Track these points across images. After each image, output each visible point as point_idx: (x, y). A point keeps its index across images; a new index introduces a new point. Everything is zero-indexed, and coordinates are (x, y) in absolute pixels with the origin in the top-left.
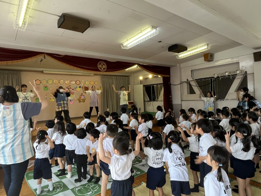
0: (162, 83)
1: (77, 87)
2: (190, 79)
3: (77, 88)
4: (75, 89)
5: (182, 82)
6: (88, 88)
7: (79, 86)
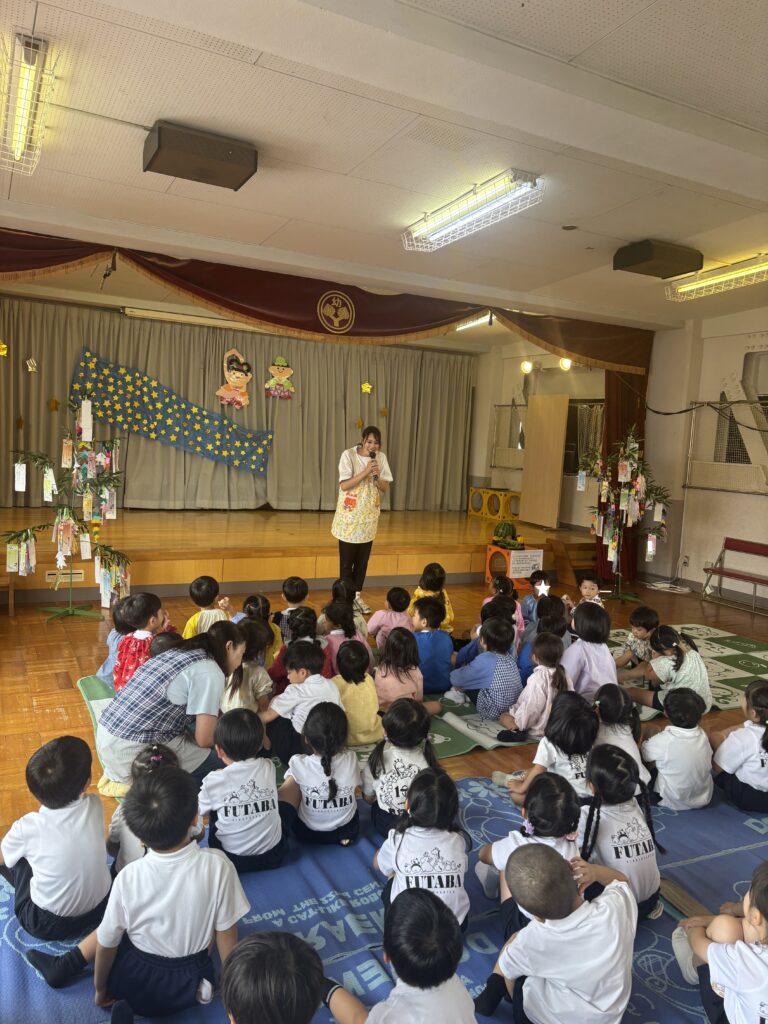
0: (604, 397)
2: (735, 393)
5: (696, 403)
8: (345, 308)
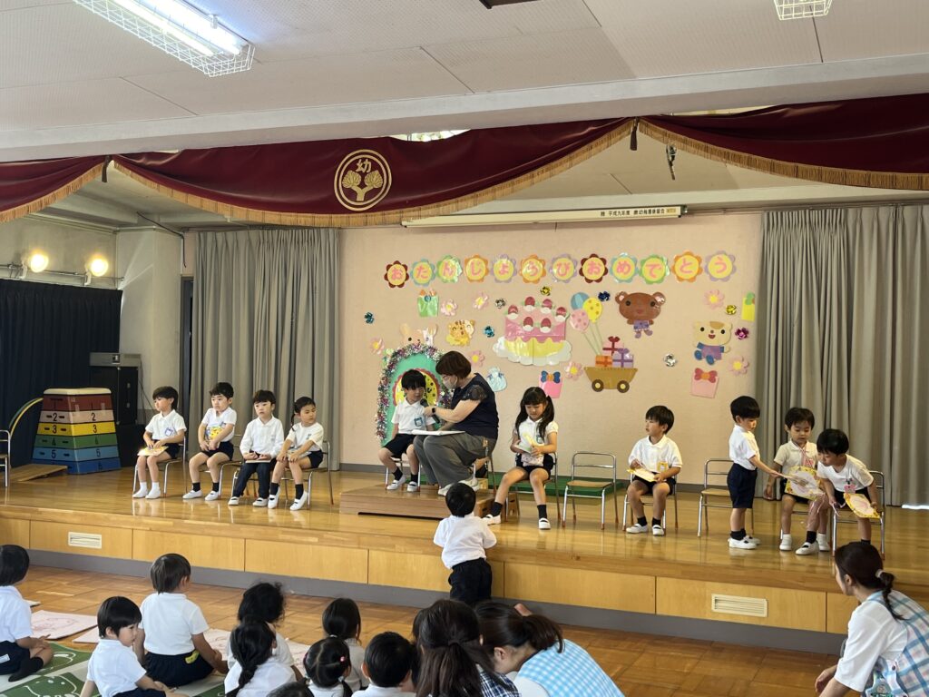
1: (585, 297)
3: (586, 306)
4: (574, 307)
6: (653, 304)
7: (602, 288)
8: (377, 172)
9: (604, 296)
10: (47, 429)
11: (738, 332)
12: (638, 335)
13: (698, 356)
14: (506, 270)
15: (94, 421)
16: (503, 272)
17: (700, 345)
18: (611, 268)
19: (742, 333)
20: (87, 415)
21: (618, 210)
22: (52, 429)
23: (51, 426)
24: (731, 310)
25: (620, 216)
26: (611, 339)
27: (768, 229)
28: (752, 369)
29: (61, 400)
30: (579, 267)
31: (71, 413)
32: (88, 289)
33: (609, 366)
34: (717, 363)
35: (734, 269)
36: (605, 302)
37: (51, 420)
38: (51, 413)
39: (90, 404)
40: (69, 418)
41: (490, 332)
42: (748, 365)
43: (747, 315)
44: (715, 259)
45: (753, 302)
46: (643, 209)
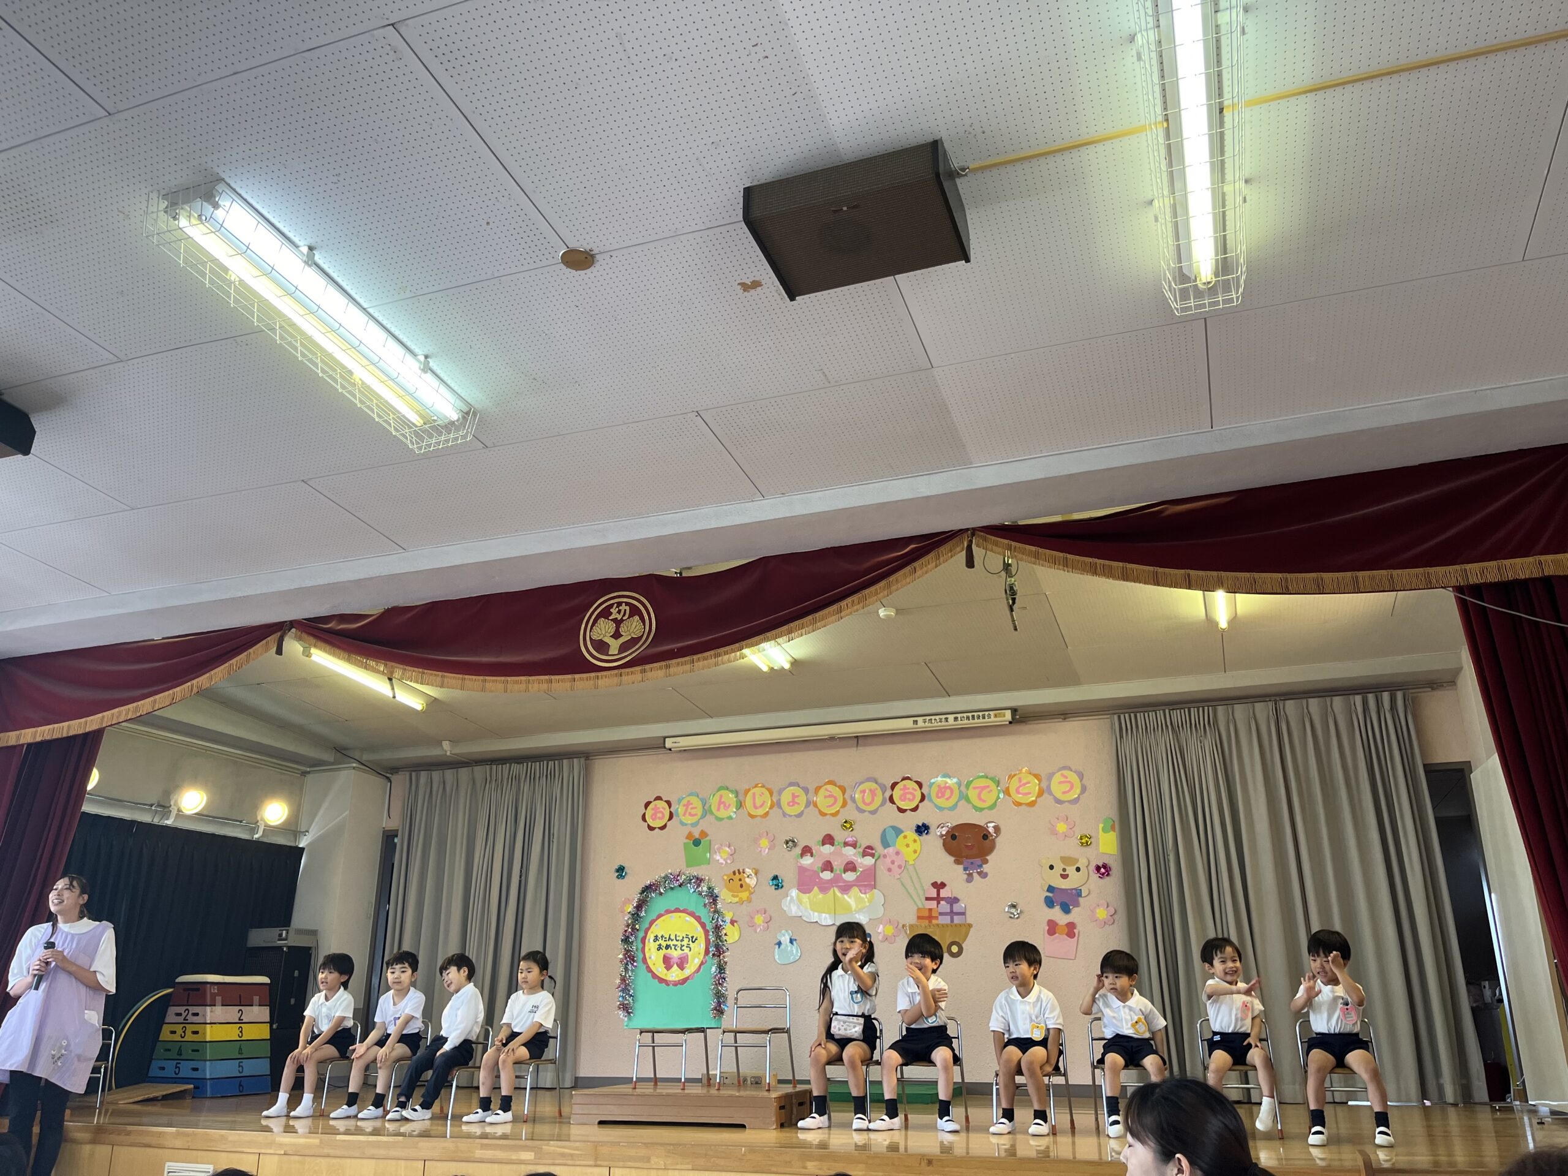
1: (898, 831)
4: (886, 844)
8: (637, 618)
9: (922, 829)
10: (173, 1032)
11: (1098, 868)
12: (970, 879)
13: (1050, 903)
14: (796, 800)
15: (241, 1021)
16: (793, 803)
17: (1051, 889)
18: (930, 794)
19: (1103, 870)
20: (232, 1012)
21: (933, 717)
22: (180, 1031)
23: (179, 1029)
24: (1086, 841)
25: (936, 724)
26: (935, 885)
27: (1121, 737)
28: (1121, 918)
29: (198, 990)
30: (888, 794)
31: (208, 1009)
32: (258, 843)
33: (934, 922)
34: (1075, 911)
35: (1084, 789)
36: (924, 836)
37: (180, 1019)
38: (181, 1009)
39: (237, 997)
40: (204, 1016)
41: (777, 882)
42: (1116, 911)
43: (1108, 845)
44: (1057, 778)
45: (1113, 828)
46: (965, 715)
